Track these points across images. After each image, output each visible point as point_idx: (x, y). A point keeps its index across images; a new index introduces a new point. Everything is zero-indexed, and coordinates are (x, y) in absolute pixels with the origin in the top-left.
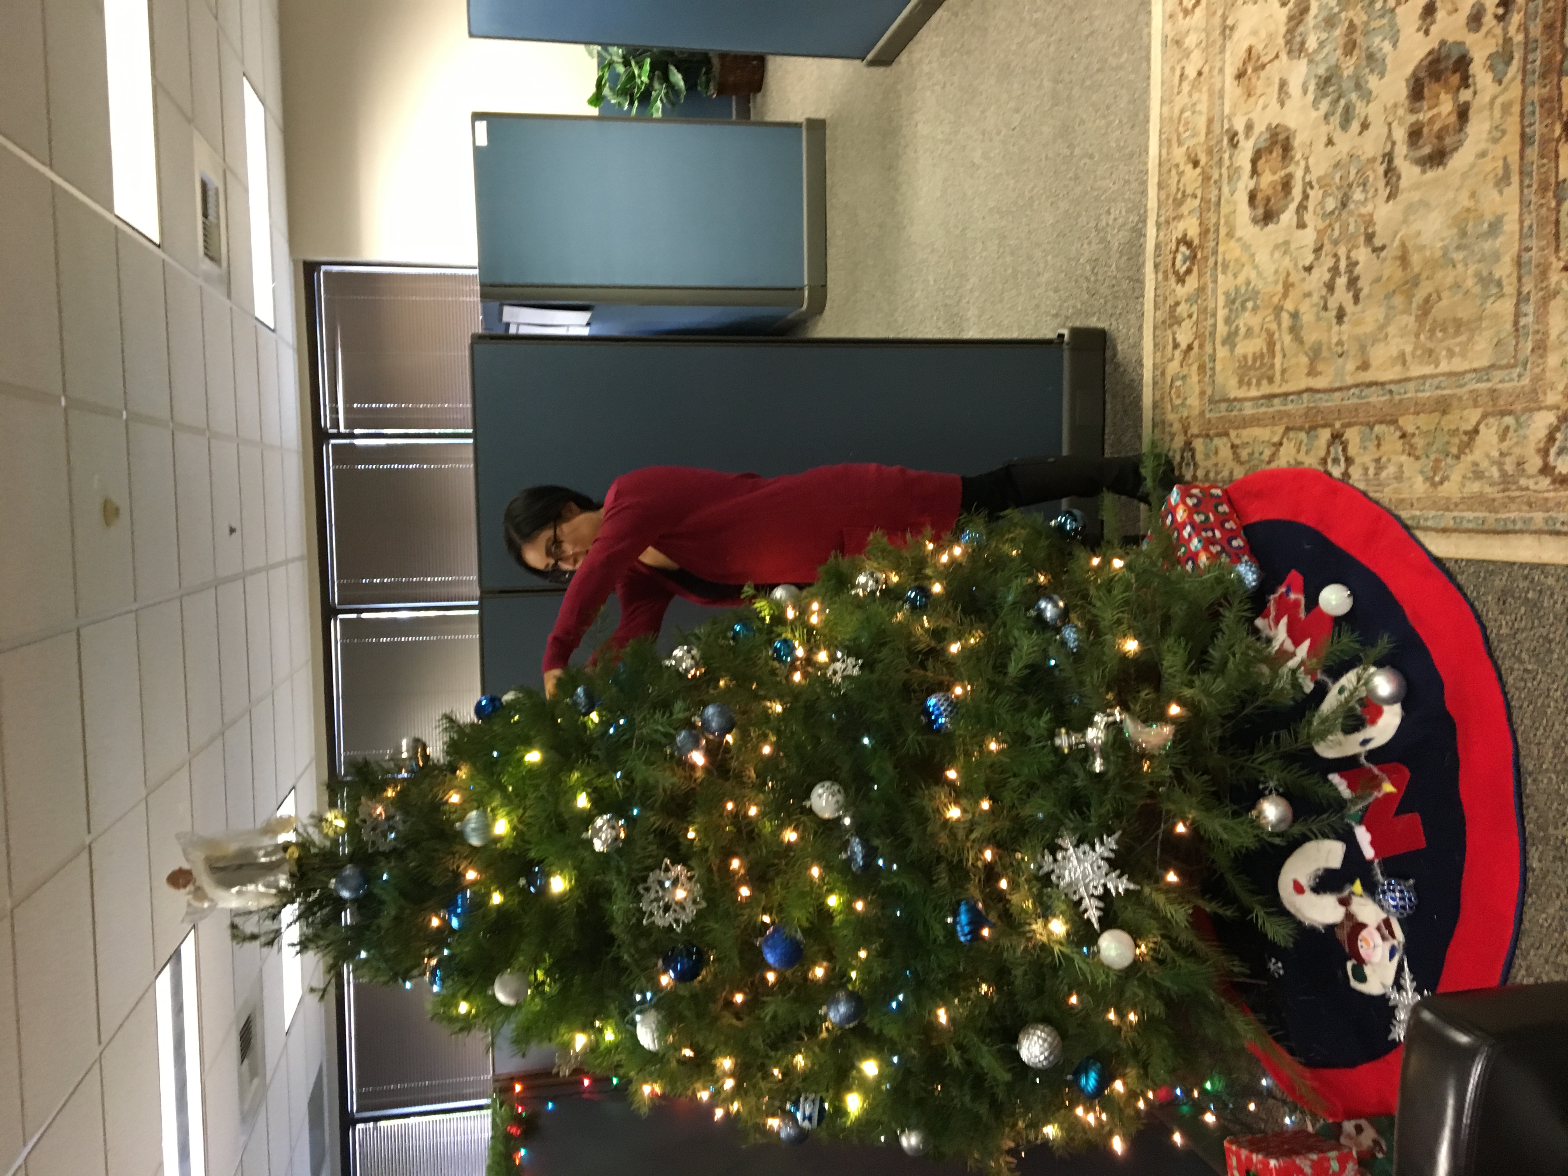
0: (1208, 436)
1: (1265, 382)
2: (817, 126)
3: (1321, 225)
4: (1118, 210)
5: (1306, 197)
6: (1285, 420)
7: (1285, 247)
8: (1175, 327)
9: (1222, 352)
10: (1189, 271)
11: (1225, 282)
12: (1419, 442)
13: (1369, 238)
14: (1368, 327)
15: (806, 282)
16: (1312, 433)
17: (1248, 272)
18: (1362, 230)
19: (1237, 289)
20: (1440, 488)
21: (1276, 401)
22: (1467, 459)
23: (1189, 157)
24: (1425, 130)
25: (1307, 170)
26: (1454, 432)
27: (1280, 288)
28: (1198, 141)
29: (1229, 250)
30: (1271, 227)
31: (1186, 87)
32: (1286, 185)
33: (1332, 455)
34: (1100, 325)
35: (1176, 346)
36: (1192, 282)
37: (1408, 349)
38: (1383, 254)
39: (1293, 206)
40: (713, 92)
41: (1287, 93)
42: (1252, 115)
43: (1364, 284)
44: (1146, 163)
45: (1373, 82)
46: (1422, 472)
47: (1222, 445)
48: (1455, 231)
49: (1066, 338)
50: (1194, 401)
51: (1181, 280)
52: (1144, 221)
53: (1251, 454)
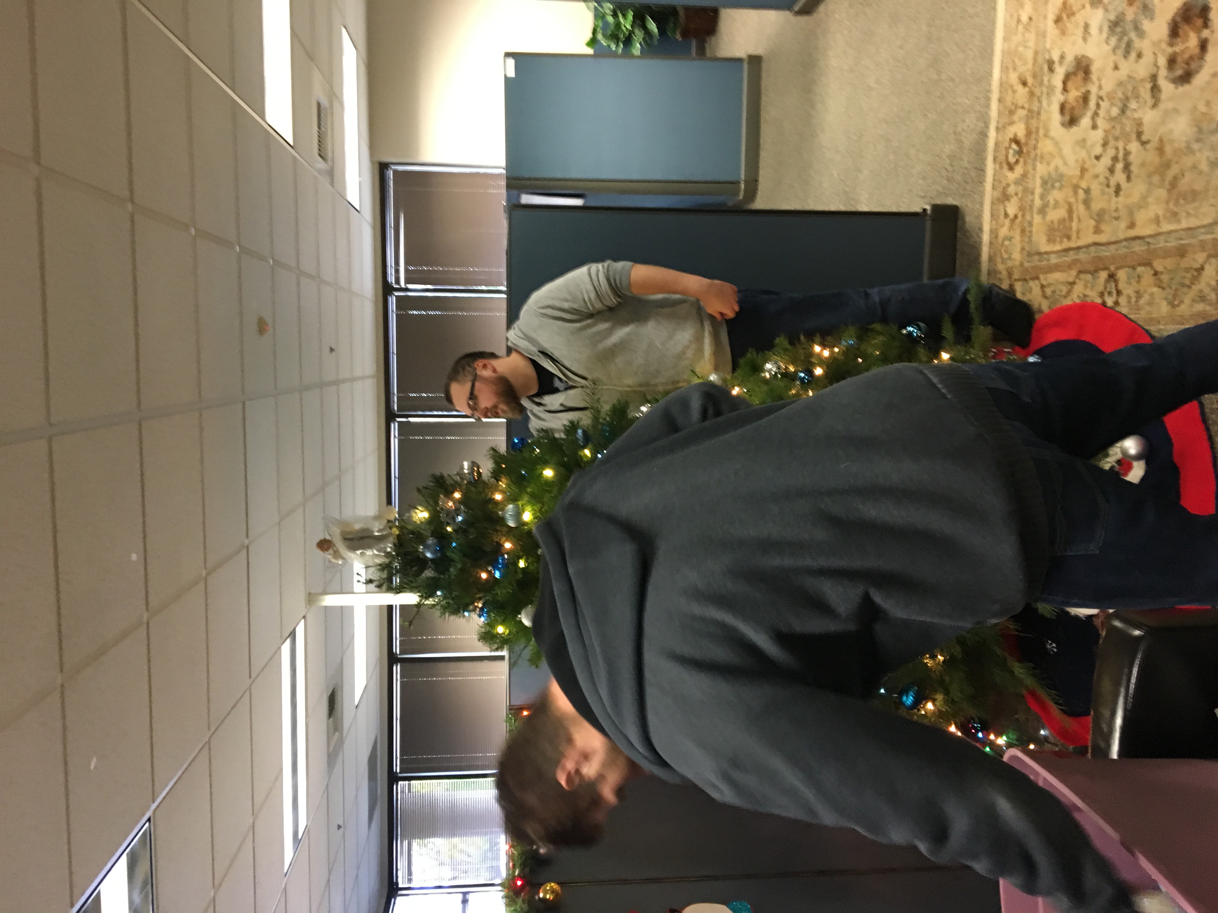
0: (1025, 280)
1: (1065, 240)
2: (755, 61)
3: (1107, 126)
4: (971, 120)
5: (1098, 106)
6: (1078, 265)
7: (1082, 143)
8: (1007, 203)
9: (1037, 219)
10: (1017, 162)
11: (1041, 169)
12: (1165, 277)
13: (1139, 134)
14: (1135, 197)
15: (743, 177)
16: (1096, 274)
17: (1057, 162)
18: (1135, 130)
19: (1049, 174)
20: (1177, 308)
21: (1071, 253)
22: (1196, 288)
23: (1020, 79)
24: (1179, 59)
25: (1100, 87)
26: (1187, 270)
27: (1078, 173)
28: (1026, 68)
29: (1046, 146)
30: (1074, 129)
31: (1020, 28)
32: (1085, 98)
33: (1108, 290)
34: (955, 203)
35: (1006, 215)
36: (1019, 170)
37: (1161, 213)
38: (1148, 146)
39: (1089, 114)
40: (679, 37)
41: (1089, 33)
42: (1065, 50)
43: (1133, 168)
44: (990, 85)
45: (1146, 25)
46: (1166, 299)
47: (1035, 286)
48: (1196, 129)
49: (929, 212)
50: (1017, 256)
51: (1011, 168)
52: (987, 126)
53: (1054, 292)
